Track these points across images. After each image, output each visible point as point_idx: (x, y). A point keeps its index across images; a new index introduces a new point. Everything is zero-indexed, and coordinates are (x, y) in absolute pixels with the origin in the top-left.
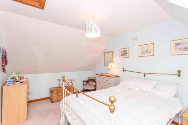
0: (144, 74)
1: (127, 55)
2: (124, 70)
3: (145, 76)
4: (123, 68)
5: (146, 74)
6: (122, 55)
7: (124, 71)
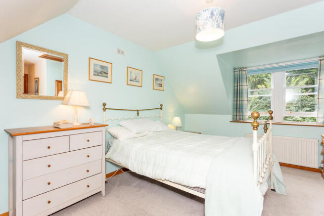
0: (136, 112)
1: (107, 77)
2: (106, 107)
3: (138, 114)
4: (104, 105)
5: (139, 112)
6: (98, 74)
7: (104, 110)
